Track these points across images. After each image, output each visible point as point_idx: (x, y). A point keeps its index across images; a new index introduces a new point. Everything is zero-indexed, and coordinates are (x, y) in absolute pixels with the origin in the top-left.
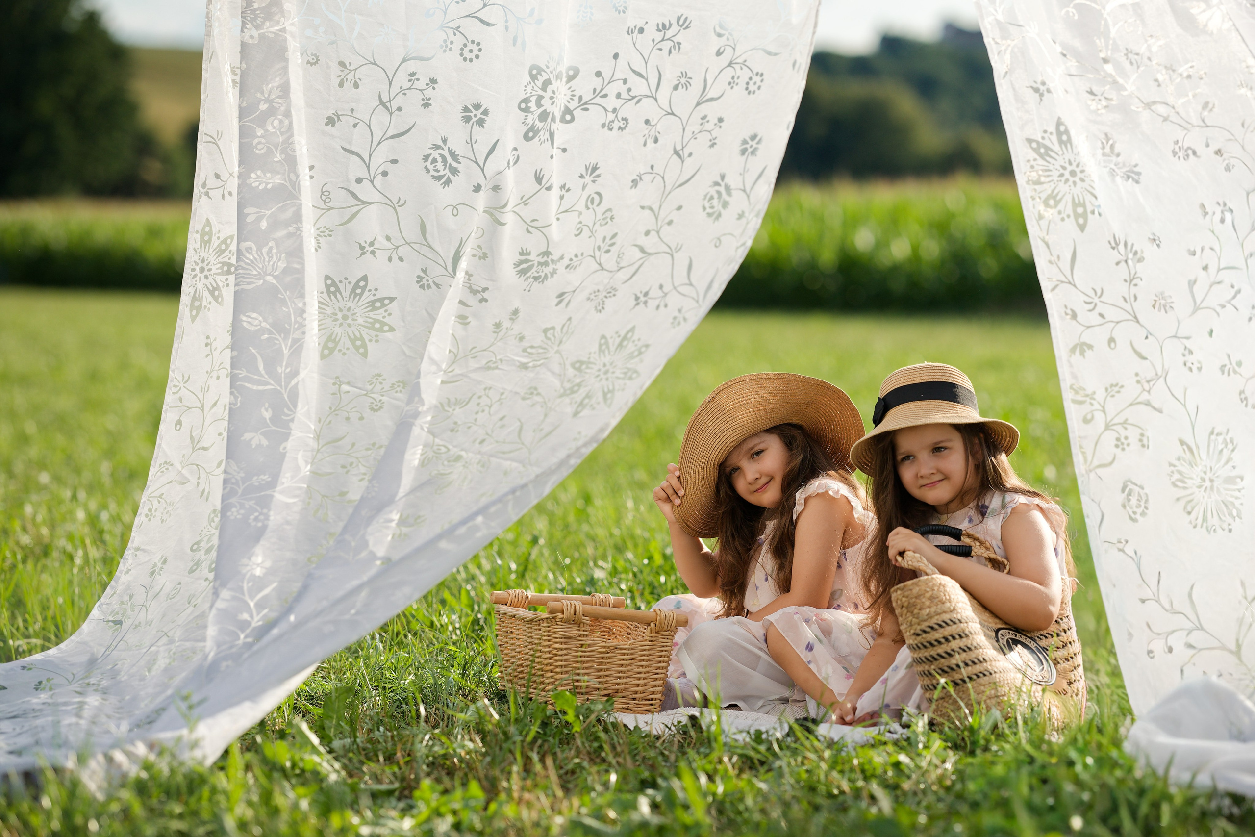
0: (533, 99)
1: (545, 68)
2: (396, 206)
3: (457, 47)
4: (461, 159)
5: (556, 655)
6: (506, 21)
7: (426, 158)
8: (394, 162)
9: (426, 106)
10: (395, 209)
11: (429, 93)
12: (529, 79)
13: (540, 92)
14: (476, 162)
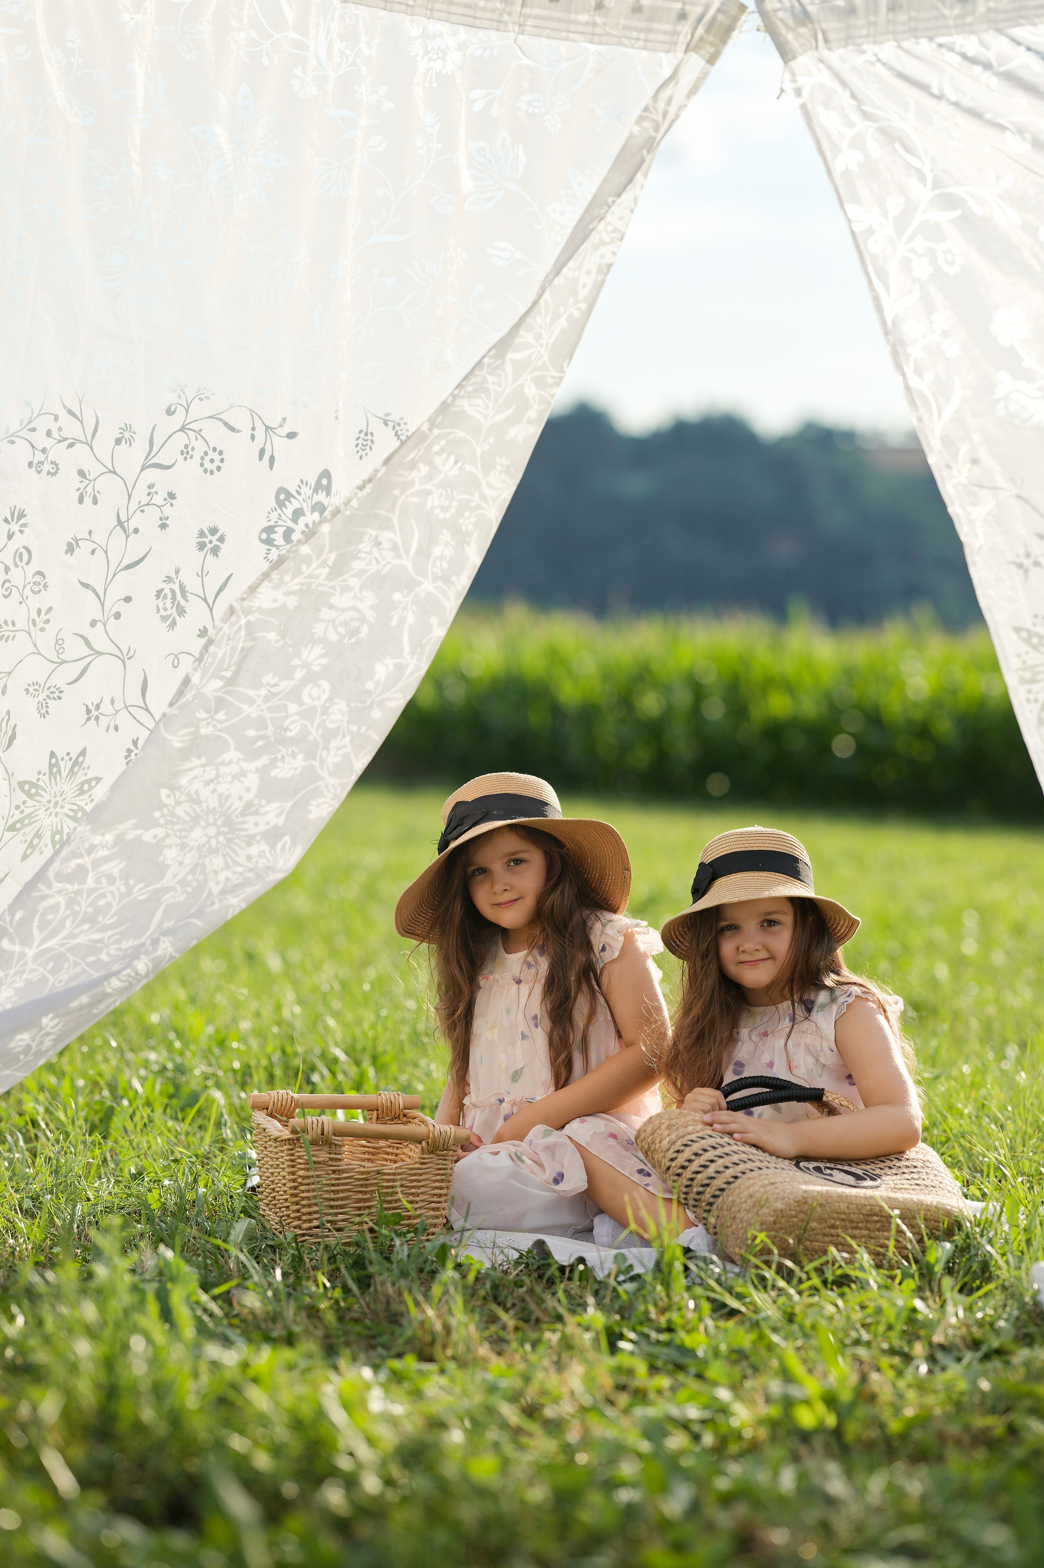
0: (280, 531)
1: (295, 494)
2: (126, 657)
3: (197, 454)
4: (190, 597)
5: (302, 1184)
6: (253, 429)
7: (159, 594)
8: (128, 599)
9: (163, 526)
10: (124, 662)
11: (167, 510)
12: (274, 504)
13: (291, 524)
14: (205, 600)
